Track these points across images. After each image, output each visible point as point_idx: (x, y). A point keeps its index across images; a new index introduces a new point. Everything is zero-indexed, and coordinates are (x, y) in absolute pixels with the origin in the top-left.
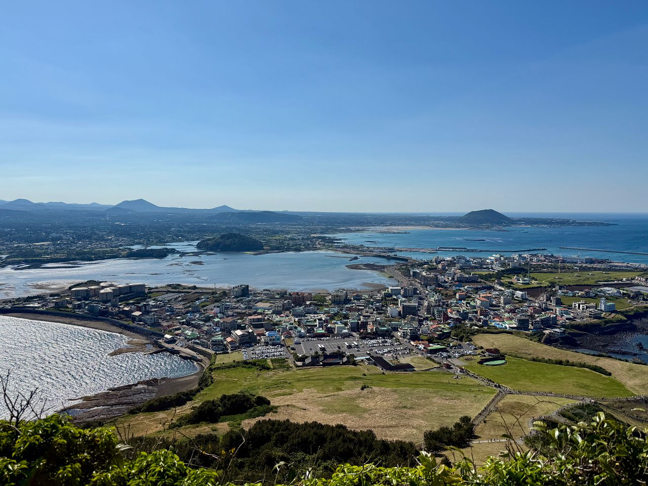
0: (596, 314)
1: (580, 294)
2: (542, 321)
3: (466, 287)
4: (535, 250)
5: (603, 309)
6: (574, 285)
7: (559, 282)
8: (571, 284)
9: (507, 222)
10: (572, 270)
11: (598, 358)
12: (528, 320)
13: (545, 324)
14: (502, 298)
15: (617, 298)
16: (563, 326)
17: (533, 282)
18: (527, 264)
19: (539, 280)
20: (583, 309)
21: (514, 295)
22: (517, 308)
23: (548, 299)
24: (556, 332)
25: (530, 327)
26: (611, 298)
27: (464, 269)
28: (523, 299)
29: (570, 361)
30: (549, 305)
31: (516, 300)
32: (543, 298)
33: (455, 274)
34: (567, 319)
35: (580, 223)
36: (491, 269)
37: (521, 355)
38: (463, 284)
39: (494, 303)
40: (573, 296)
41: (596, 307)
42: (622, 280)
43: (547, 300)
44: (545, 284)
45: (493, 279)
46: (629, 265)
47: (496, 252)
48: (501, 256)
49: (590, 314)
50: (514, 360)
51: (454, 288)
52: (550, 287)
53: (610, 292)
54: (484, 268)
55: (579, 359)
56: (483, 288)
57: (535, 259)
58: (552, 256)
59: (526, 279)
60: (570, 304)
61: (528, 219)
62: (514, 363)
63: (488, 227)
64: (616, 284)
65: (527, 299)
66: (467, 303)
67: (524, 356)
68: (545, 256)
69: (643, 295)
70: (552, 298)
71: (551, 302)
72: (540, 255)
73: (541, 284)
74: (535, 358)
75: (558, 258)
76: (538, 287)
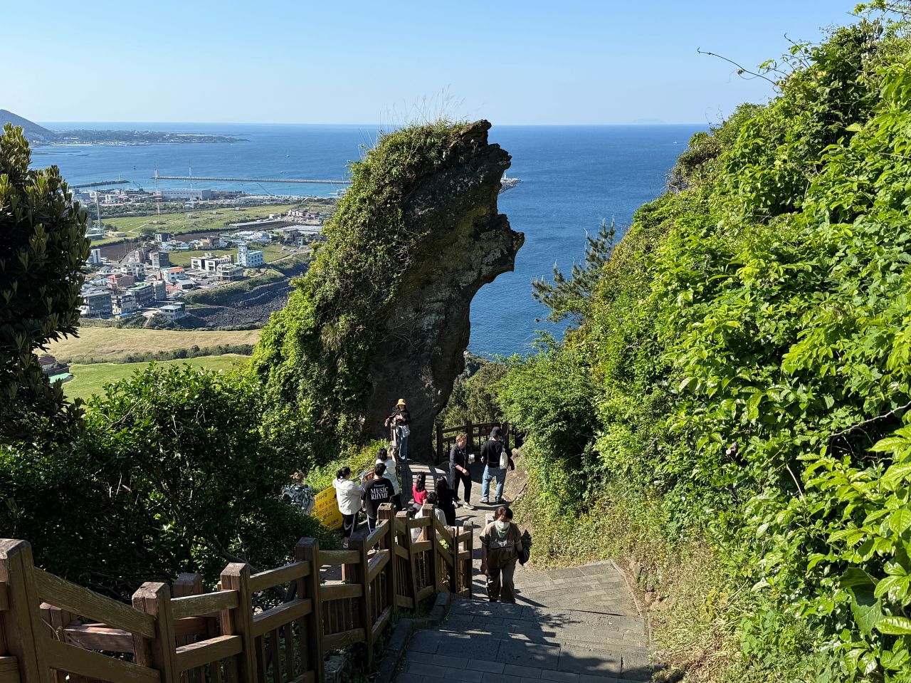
0: (234, 273)
1: (202, 245)
2: (137, 295)
4: (109, 183)
5: (244, 263)
6: (189, 233)
7: (161, 228)
8: (183, 231)
10: (183, 210)
11: (247, 332)
12: (108, 297)
13: (143, 301)
15: (264, 246)
16: (177, 299)
17: (110, 233)
18: (93, 207)
19: (122, 230)
20: (211, 268)
23: (145, 259)
24: (167, 311)
25: (116, 310)
26: (255, 246)
28: (92, 264)
29: (201, 348)
30: (148, 269)
32: (133, 258)
34: (185, 287)
35: (183, 137)
37: (102, 357)
40: (190, 250)
41: (232, 262)
42: (268, 217)
43: (143, 261)
44: (133, 234)
46: (275, 197)
49: (224, 274)
50: (88, 369)
52: (144, 239)
53: (251, 237)
55: (217, 340)
57: (108, 198)
58: (142, 192)
59: (95, 229)
60: (186, 262)
61: (86, 132)
62: (90, 373)
64: (256, 225)
65: (101, 265)
67: (108, 357)
68: (128, 193)
69: (303, 235)
70: (151, 256)
71: (151, 264)
72: (117, 191)
73: (126, 236)
74: (132, 355)
75: (152, 194)
76: (121, 242)
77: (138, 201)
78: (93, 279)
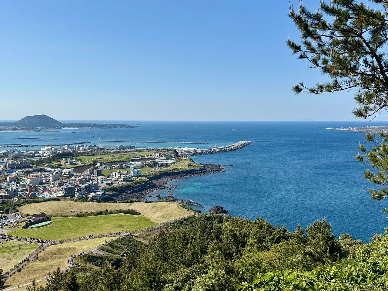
0: (128, 178)
1: (116, 167)
2: (86, 187)
3: (17, 172)
4: (82, 143)
5: (133, 174)
6: (112, 162)
7: (100, 160)
8: (109, 162)
9: (58, 126)
10: (110, 153)
11: (130, 204)
12: (74, 188)
13: (88, 190)
14: (51, 175)
15: (142, 168)
16: (103, 189)
17: (79, 162)
18: (74, 152)
19: (84, 161)
20: (119, 177)
21: (62, 173)
22: (65, 183)
23: (92, 173)
24: (98, 194)
25: (76, 194)
26: (138, 168)
27: (17, 158)
28: (70, 175)
29: (109, 211)
30: (93, 177)
31: (64, 177)
32: (87, 172)
33: (7, 162)
34: (107, 184)
35: (115, 126)
36: (43, 156)
37: (66, 214)
38: (14, 170)
39: (44, 181)
40: (111, 169)
41: (128, 174)
42: (144, 156)
43: (91, 174)
44: (88, 163)
45: (44, 163)
46: (148, 148)
47: (48, 146)
48: (52, 147)
49: (124, 179)
50: (59, 219)
51: (5, 174)
52: (93, 165)
53: (137, 164)
54: (36, 156)
55: (116, 207)
56: (34, 171)
57: (81, 149)
58: (95, 146)
59: (73, 161)
60: (108, 174)
61: (76, 124)
62: (60, 221)
63: (42, 130)
64: (141, 159)
65: (73, 175)
66: (17, 183)
67: (68, 214)
68: (89, 147)
69: (158, 163)
70: (94, 171)
71: (94, 175)
72: (85, 146)
73: (86, 163)
74: (79, 213)
75: (99, 147)
76: (83, 166)
77: (93, 150)
78: (69, 181)
